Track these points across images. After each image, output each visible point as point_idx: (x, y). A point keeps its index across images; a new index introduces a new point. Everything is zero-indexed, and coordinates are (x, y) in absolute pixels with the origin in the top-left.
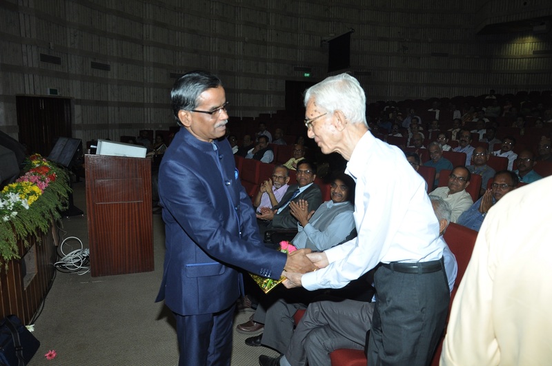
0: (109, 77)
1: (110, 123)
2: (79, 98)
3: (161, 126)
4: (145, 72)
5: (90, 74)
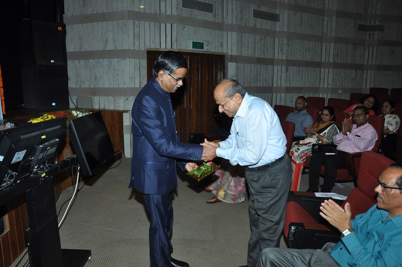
0: (278, 29)
1: (275, 85)
2: (234, 53)
3: (340, 92)
5: (252, 25)
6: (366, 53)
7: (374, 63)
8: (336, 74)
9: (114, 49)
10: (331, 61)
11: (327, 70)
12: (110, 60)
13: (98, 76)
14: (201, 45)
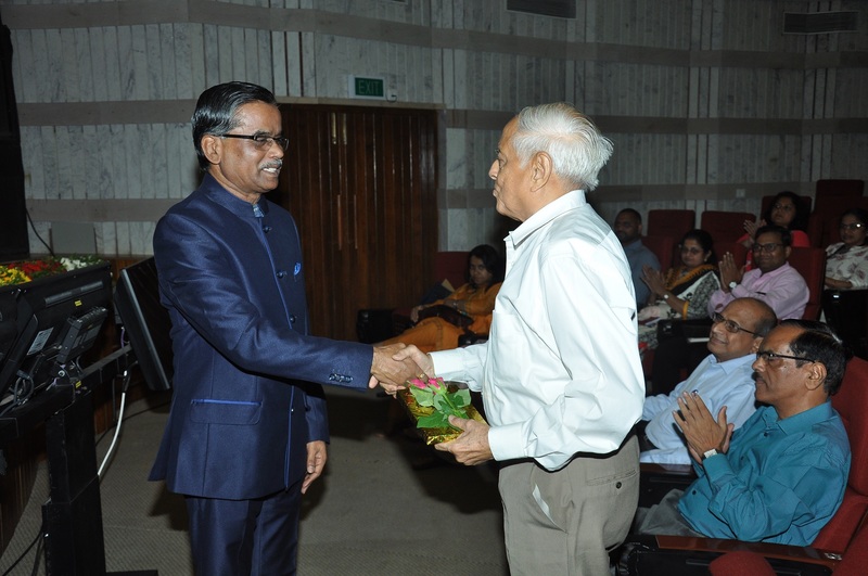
0: (571, 38)
2: (462, 105)
3: (741, 193)
4: (695, 17)
5: (504, 30)
6: (809, 89)
7: (829, 116)
8: (728, 149)
9: (154, 98)
10: (714, 114)
11: (702, 138)
12: (141, 126)
13: (110, 170)
14: (375, 87)
